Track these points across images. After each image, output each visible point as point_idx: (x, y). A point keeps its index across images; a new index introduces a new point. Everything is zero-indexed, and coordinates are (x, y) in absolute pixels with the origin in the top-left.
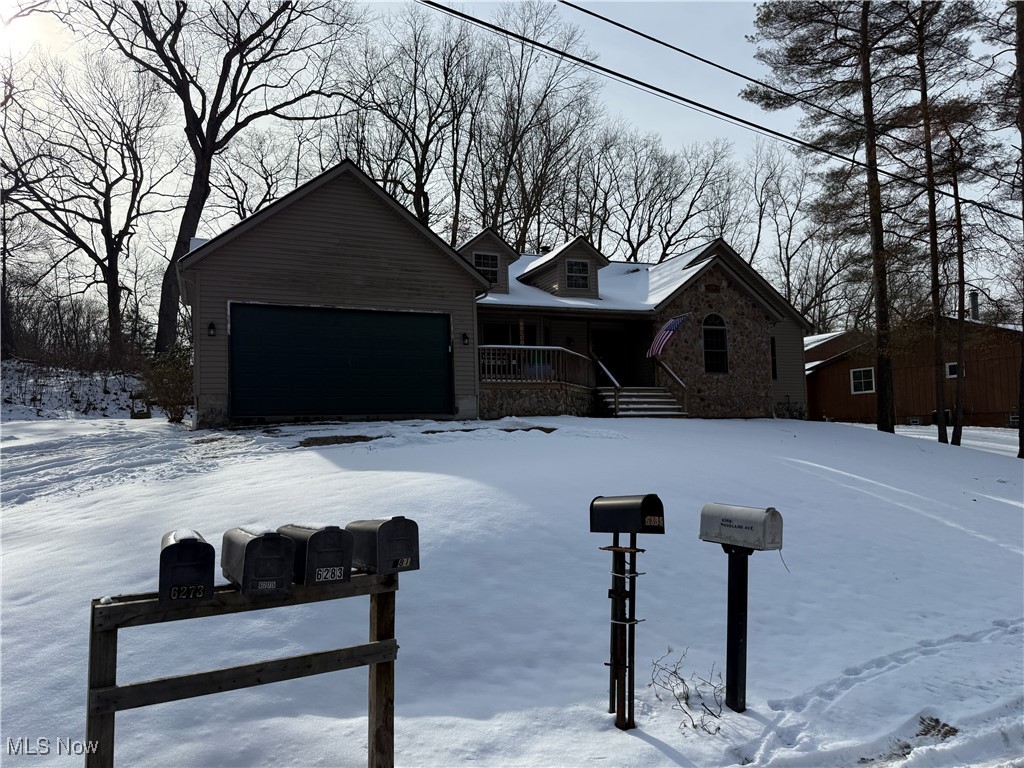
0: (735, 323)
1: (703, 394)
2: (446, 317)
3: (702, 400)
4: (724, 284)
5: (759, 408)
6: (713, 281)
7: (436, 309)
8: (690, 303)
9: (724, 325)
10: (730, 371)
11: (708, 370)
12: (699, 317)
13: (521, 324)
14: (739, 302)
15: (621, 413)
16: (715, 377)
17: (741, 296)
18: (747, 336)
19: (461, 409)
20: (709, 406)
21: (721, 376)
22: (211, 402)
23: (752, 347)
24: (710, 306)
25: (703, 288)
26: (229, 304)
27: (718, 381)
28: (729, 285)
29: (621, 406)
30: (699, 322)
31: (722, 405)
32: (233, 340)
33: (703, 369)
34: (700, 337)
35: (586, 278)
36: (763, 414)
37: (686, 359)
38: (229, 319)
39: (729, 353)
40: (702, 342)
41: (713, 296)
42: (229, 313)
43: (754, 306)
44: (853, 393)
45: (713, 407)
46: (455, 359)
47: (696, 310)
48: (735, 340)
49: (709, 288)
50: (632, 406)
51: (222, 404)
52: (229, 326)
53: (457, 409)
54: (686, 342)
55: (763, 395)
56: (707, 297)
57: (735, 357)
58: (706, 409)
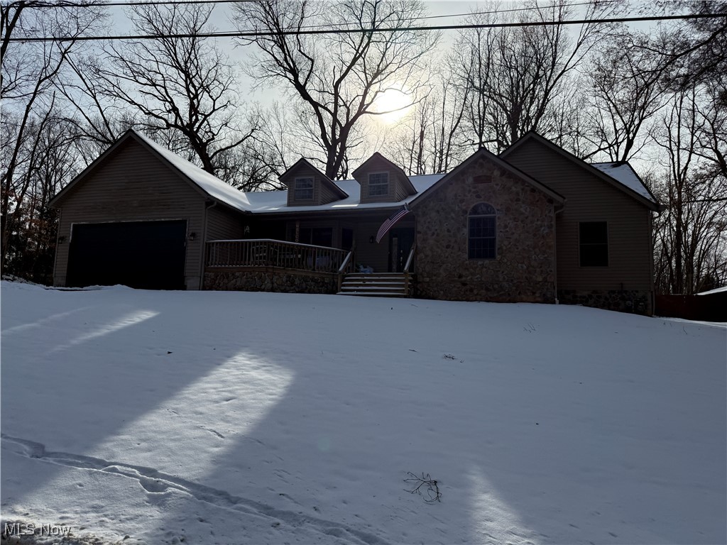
0: (508, 210)
1: (463, 279)
3: (464, 284)
4: (497, 173)
5: (534, 293)
6: (483, 172)
7: (177, 217)
9: (494, 213)
10: (498, 257)
11: (471, 256)
12: (464, 208)
13: (297, 226)
14: (513, 189)
16: (480, 263)
18: (522, 221)
20: (471, 290)
21: (487, 262)
23: (528, 232)
24: (478, 197)
25: (471, 180)
26: (72, 225)
27: (483, 266)
28: (502, 175)
30: (465, 212)
31: (487, 289)
33: (466, 256)
34: (465, 226)
35: (387, 185)
36: (539, 299)
37: (448, 247)
38: (71, 234)
39: (497, 240)
40: (466, 231)
41: (481, 186)
42: (71, 230)
45: (475, 292)
47: (462, 201)
48: (506, 226)
49: (478, 180)
52: (71, 237)
54: (449, 231)
55: (540, 279)
56: (475, 188)
57: (506, 243)
58: (468, 293)
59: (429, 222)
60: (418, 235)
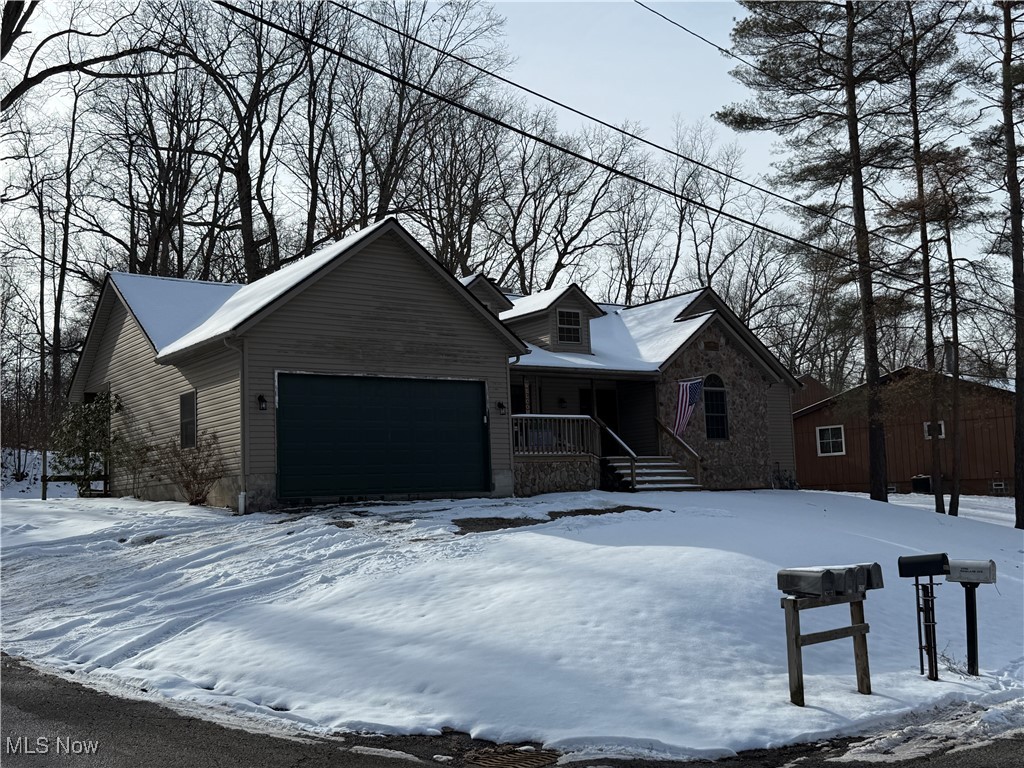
0: (734, 384)
1: (705, 463)
2: (482, 384)
3: (705, 469)
4: (723, 341)
5: (758, 478)
6: (712, 338)
7: (472, 377)
8: (690, 362)
9: (723, 386)
10: (731, 437)
11: (710, 436)
14: (737, 361)
15: (638, 486)
16: (717, 444)
17: (738, 355)
18: (746, 399)
19: (497, 485)
20: (711, 476)
21: (722, 443)
22: (259, 482)
23: (750, 410)
24: (710, 366)
25: (703, 346)
26: (276, 374)
27: (719, 448)
28: (727, 343)
29: (638, 479)
31: (724, 475)
32: (281, 413)
33: (705, 436)
34: (701, 400)
35: (578, 330)
36: (763, 485)
38: (276, 390)
39: (729, 417)
40: (703, 406)
41: (712, 354)
42: (276, 384)
43: (751, 366)
44: (820, 454)
45: (715, 477)
46: (491, 431)
47: (697, 370)
48: (734, 403)
49: (708, 346)
50: (647, 478)
51: (269, 483)
52: (277, 398)
53: (494, 485)
55: (762, 463)
56: (707, 355)
57: (735, 421)
58: (709, 479)
59: (670, 393)
60: (662, 408)
